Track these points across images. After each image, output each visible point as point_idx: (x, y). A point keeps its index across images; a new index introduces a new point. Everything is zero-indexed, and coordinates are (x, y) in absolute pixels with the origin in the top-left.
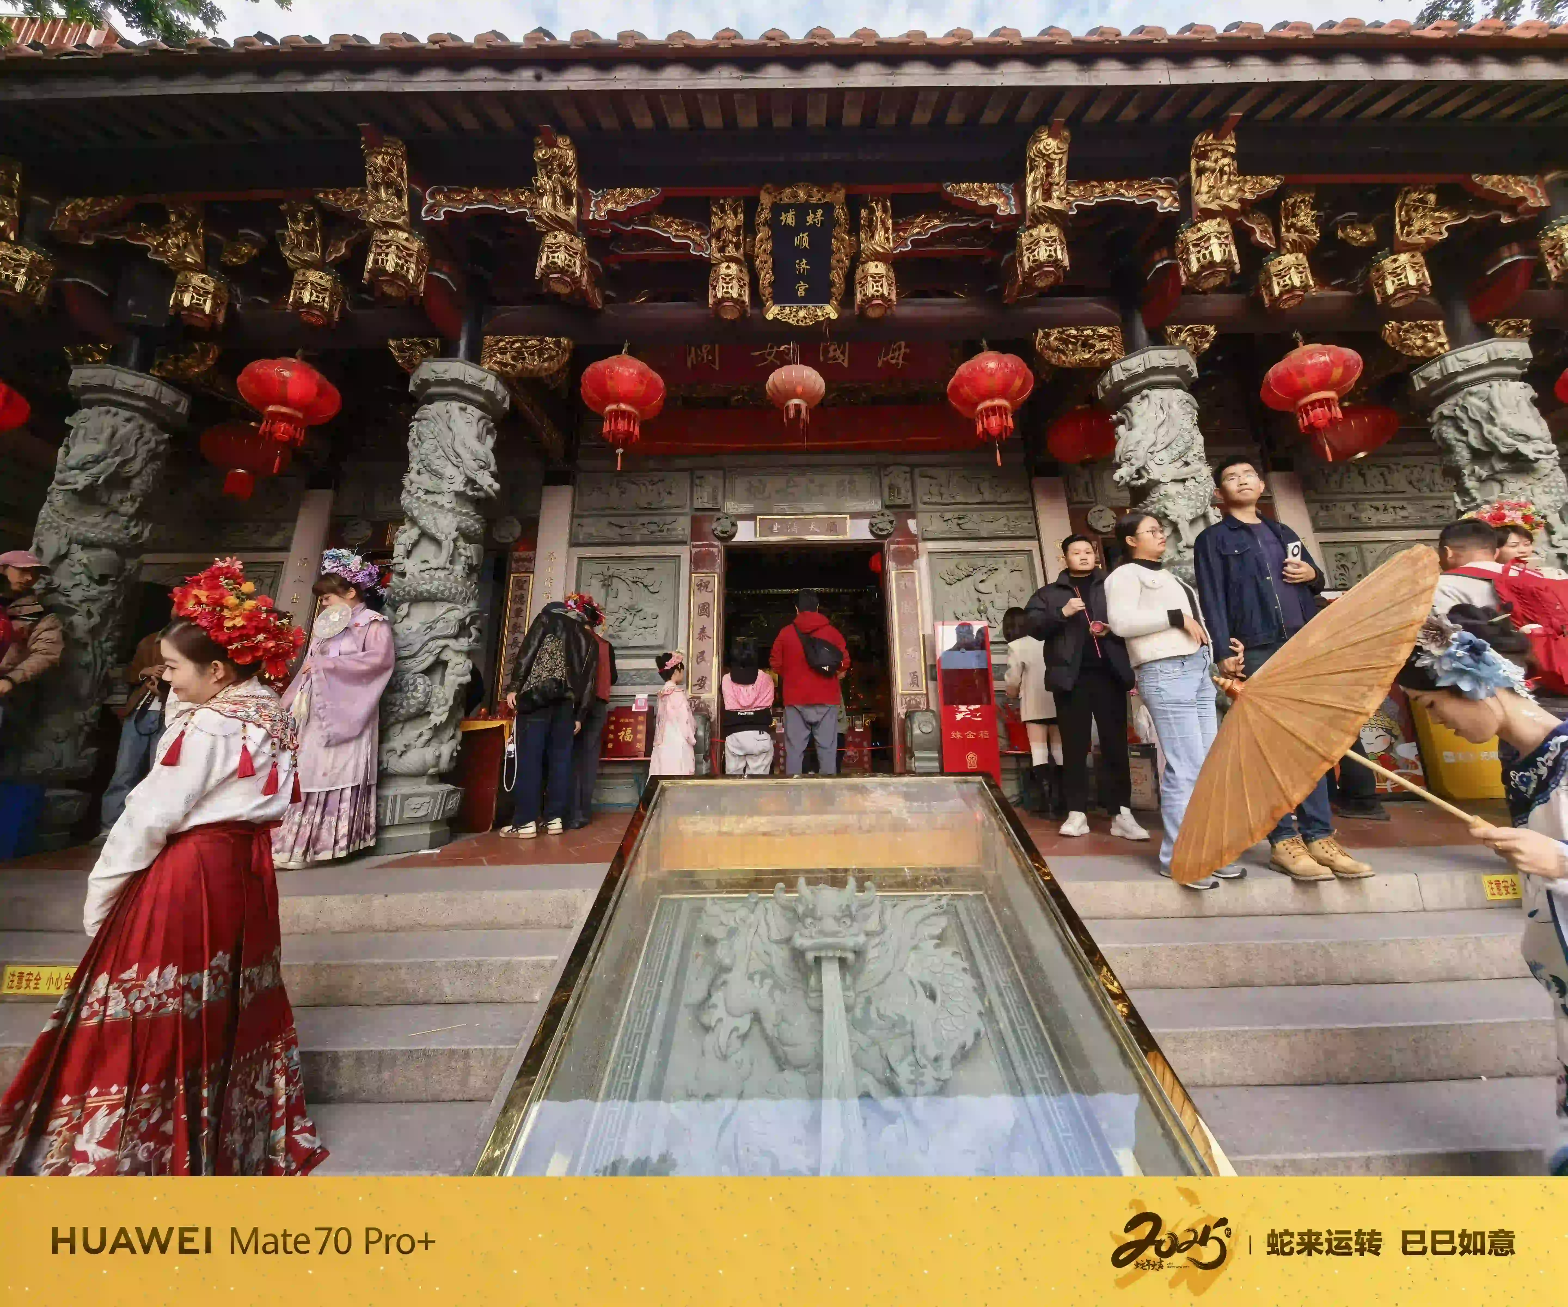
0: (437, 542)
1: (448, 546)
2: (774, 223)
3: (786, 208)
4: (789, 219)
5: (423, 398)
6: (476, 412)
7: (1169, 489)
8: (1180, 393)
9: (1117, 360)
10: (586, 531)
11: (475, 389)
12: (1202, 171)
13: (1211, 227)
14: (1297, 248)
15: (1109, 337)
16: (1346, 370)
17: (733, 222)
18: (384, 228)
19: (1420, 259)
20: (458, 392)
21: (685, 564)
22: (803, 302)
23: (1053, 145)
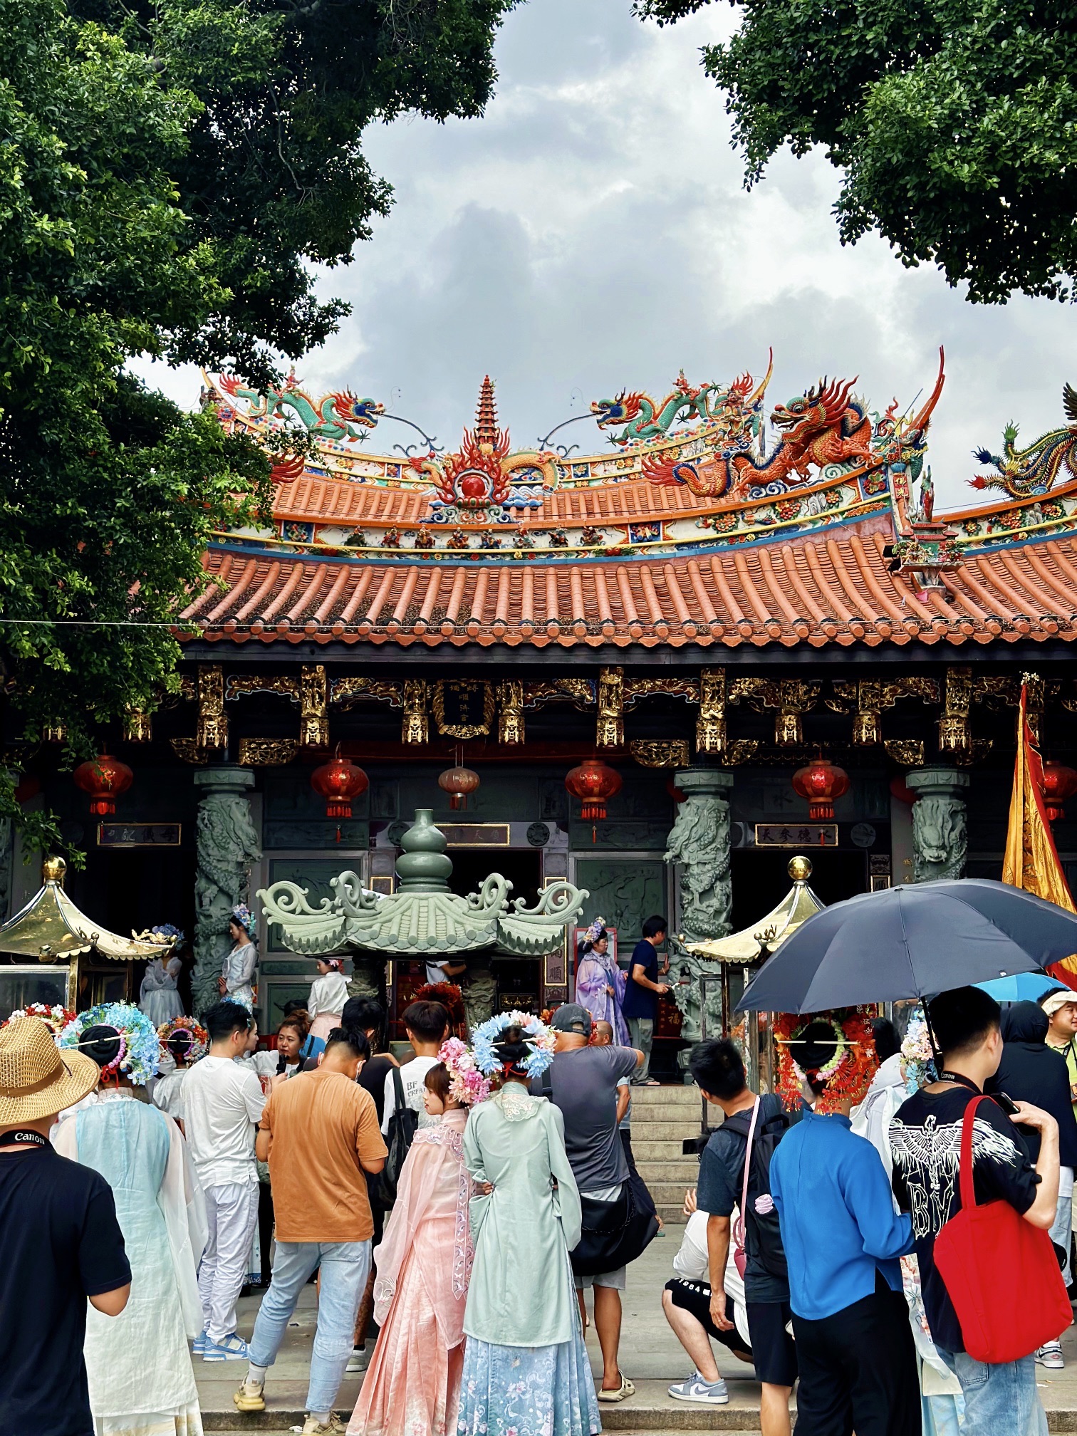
2: (446, 691)
3: (454, 685)
4: (456, 689)
5: (204, 792)
6: (244, 803)
7: (695, 870)
8: (711, 802)
9: (681, 768)
10: (277, 836)
11: (242, 785)
12: (704, 691)
13: (707, 726)
14: (789, 713)
15: (679, 748)
16: (837, 785)
17: (418, 690)
18: (211, 717)
19: (873, 721)
20: (232, 788)
21: (365, 867)
22: (465, 724)
23: (611, 678)
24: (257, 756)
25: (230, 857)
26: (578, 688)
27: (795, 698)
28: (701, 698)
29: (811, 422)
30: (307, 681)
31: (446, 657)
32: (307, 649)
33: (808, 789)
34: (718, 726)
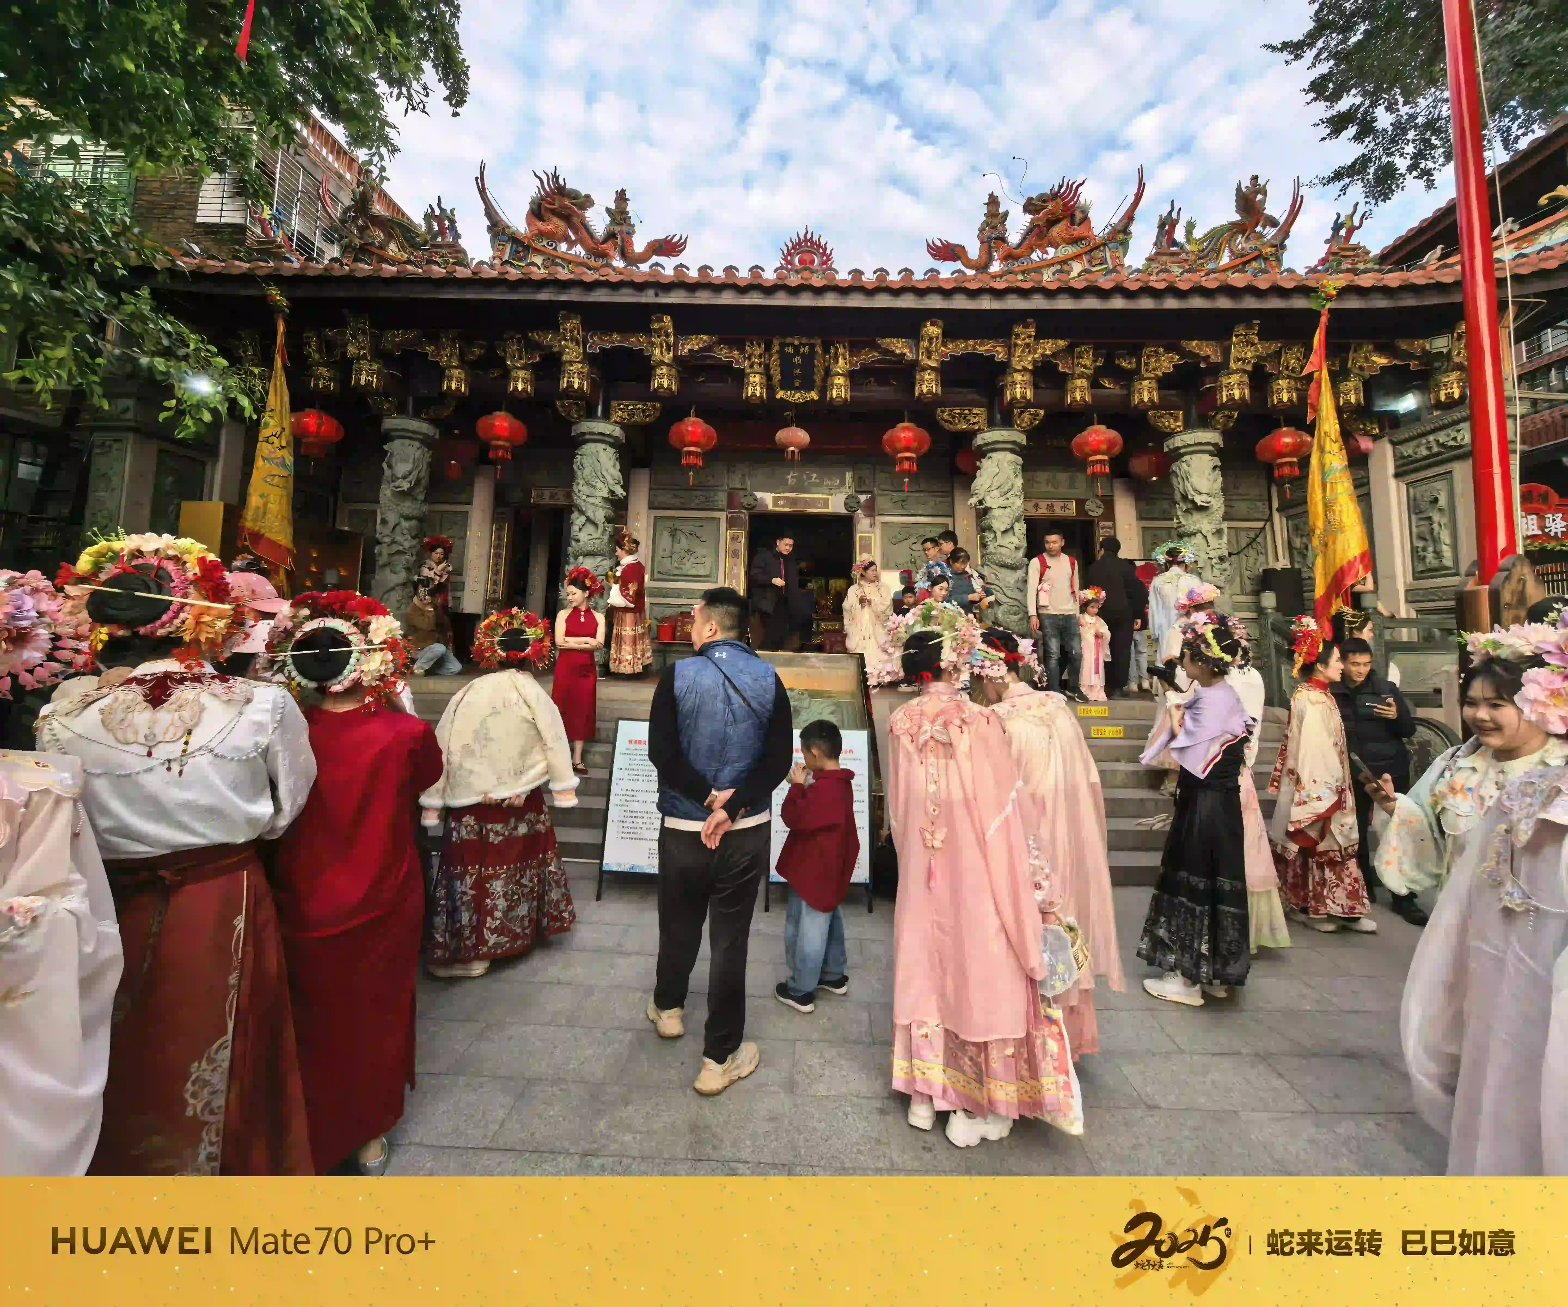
0: (594, 524)
1: (601, 526)
2: (781, 352)
3: (788, 345)
4: (790, 350)
5: (581, 440)
6: (611, 451)
7: (996, 512)
8: (1010, 456)
9: (980, 430)
10: (661, 499)
11: (609, 436)
12: (1016, 345)
13: (1018, 377)
14: (1081, 376)
15: (979, 415)
16: (1111, 444)
17: (758, 351)
18: (571, 363)
19: (1154, 384)
20: (601, 438)
21: (723, 525)
22: (798, 389)
23: (932, 330)
24: (625, 415)
25: (598, 494)
26: (900, 346)
27: (1088, 363)
28: (1010, 354)
29: (1051, 212)
30: (655, 330)
31: (781, 300)
32: (651, 292)
33: (1087, 449)
34: (1027, 377)
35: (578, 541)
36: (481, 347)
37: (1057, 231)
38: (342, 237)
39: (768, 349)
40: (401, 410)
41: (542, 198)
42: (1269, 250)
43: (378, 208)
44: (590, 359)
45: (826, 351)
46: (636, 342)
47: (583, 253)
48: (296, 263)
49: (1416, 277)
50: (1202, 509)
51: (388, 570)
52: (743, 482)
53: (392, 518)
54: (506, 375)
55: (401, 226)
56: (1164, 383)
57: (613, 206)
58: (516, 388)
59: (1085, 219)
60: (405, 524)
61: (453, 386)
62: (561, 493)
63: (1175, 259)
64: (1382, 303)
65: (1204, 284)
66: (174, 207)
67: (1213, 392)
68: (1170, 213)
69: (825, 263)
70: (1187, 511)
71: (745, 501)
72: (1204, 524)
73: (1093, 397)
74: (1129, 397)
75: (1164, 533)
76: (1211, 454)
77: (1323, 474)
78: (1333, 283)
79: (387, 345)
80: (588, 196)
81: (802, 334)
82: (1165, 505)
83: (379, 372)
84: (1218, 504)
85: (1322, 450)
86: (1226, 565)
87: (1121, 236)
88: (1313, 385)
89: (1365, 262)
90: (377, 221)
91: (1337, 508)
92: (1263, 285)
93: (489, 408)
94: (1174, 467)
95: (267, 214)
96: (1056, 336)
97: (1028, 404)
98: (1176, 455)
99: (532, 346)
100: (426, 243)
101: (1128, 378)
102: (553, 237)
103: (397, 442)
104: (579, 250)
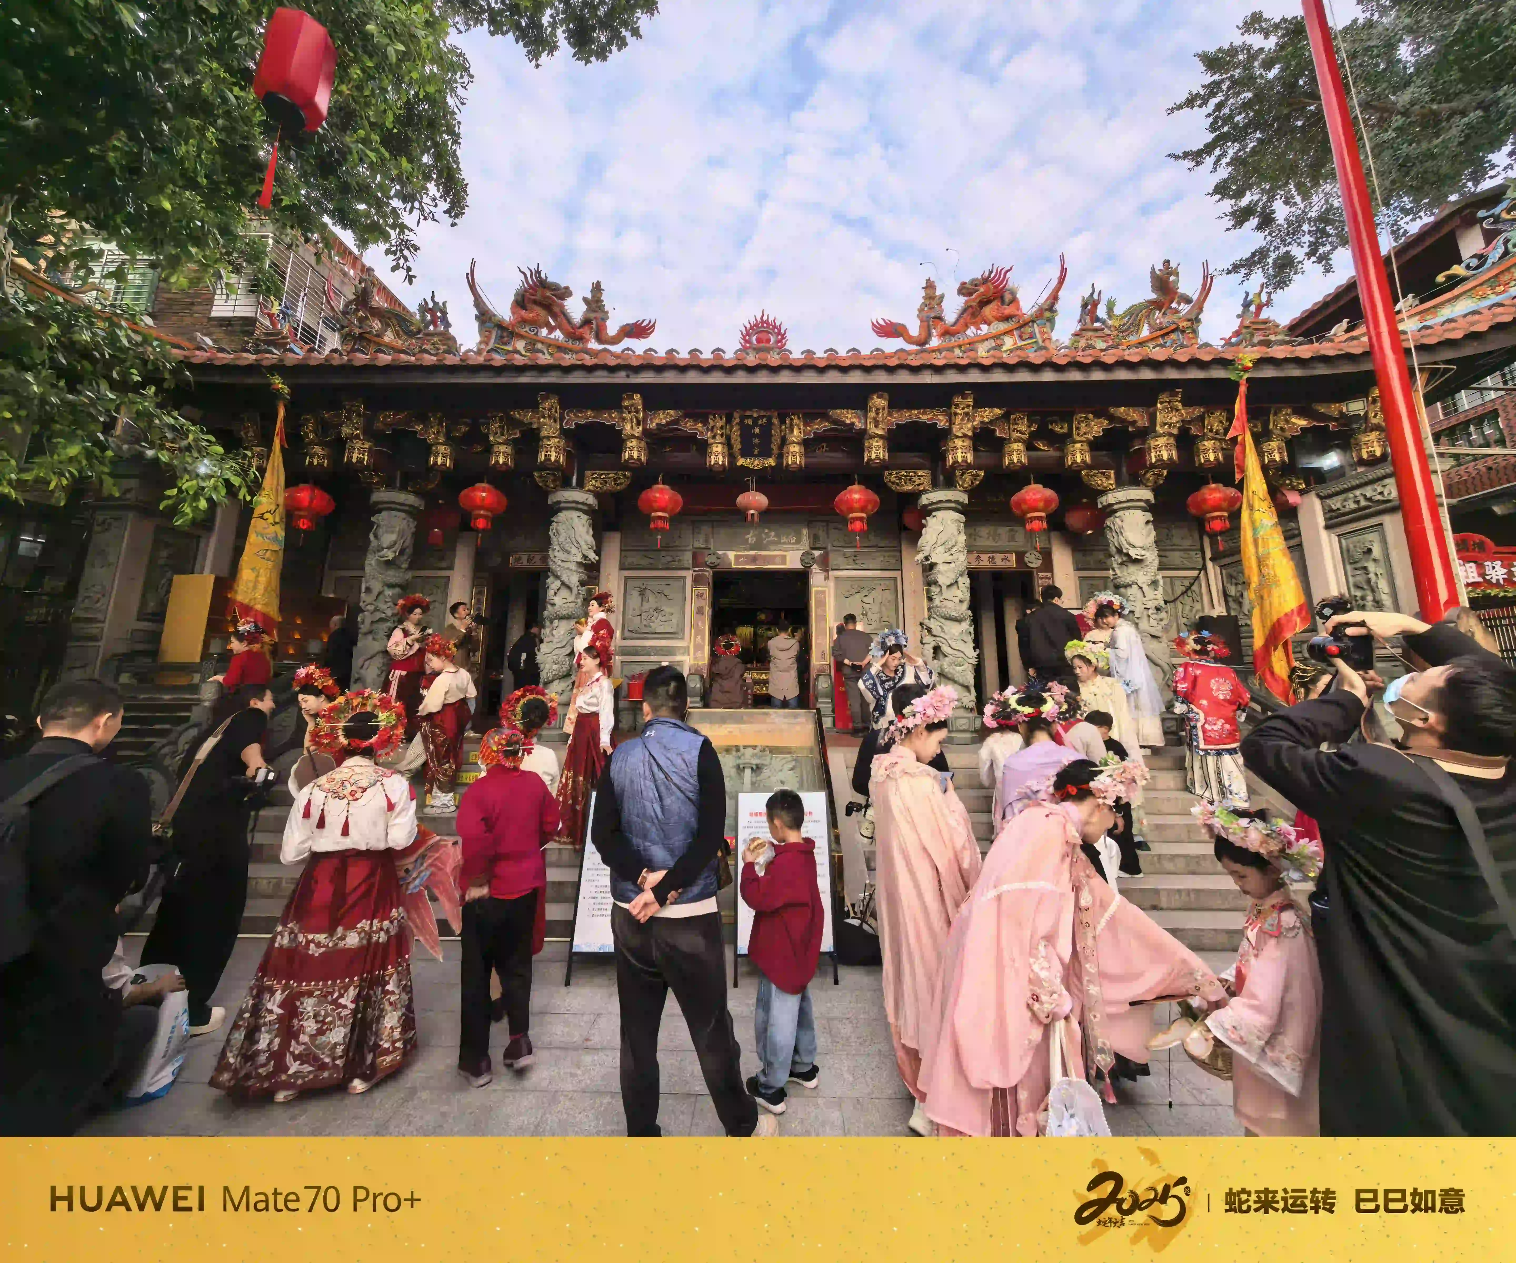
0: (569, 588)
1: (575, 591)
2: (741, 423)
3: (748, 417)
4: (750, 422)
5: (557, 509)
6: (585, 517)
7: (941, 568)
8: (953, 515)
9: (925, 491)
10: (630, 560)
11: (584, 504)
12: (956, 414)
13: (959, 443)
14: (1017, 441)
15: (923, 477)
16: (1048, 502)
17: (720, 423)
18: (548, 438)
19: (1086, 447)
20: (576, 506)
21: (689, 582)
22: (757, 456)
23: (879, 402)
24: (598, 484)
25: (572, 558)
26: (849, 417)
27: (1023, 428)
28: (951, 422)
29: (983, 294)
30: (626, 407)
31: (740, 378)
32: (623, 374)
33: (1024, 507)
34: (968, 443)
35: (553, 605)
36: (465, 424)
37: (988, 311)
38: (343, 327)
39: (729, 421)
40: (390, 485)
41: (526, 291)
42: (1185, 324)
43: (378, 301)
44: (565, 433)
45: (783, 422)
46: (608, 418)
47: (562, 336)
48: (298, 352)
49: (1326, 348)
50: (1137, 561)
51: (370, 637)
52: (707, 541)
53: (377, 587)
54: (488, 449)
55: (397, 316)
56: (1094, 445)
57: (589, 296)
58: (497, 462)
59: (1014, 300)
60: (389, 592)
61: (440, 461)
62: (538, 557)
63: (1099, 334)
64: (1296, 372)
65: (1127, 358)
66: (192, 304)
67: (1142, 454)
68: (1092, 294)
69: (780, 341)
70: (1122, 564)
71: (709, 560)
72: (1140, 576)
73: (1029, 458)
74: (1062, 459)
75: (1100, 583)
76: (1144, 510)
77: (1255, 529)
78: (1248, 356)
79: (378, 425)
80: (567, 288)
81: (760, 408)
82: (1101, 556)
83: (370, 451)
84: (1152, 557)
85: (1251, 508)
86: (1163, 615)
87: (1047, 314)
88: (1238, 448)
89: (1275, 333)
90: (376, 313)
91: (1271, 562)
92: (1183, 358)
93: (471, 481)
94: (1108, 522)
95: (276, 309)
96: (992, 406)
97: (969, 466)
98: (1110, 511)
99: (513, 423)
100: (419, 332)
101: (1062, 441)
102: (536, 324)
103: (384, 514)
104: (558, 334)
